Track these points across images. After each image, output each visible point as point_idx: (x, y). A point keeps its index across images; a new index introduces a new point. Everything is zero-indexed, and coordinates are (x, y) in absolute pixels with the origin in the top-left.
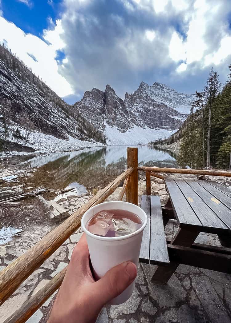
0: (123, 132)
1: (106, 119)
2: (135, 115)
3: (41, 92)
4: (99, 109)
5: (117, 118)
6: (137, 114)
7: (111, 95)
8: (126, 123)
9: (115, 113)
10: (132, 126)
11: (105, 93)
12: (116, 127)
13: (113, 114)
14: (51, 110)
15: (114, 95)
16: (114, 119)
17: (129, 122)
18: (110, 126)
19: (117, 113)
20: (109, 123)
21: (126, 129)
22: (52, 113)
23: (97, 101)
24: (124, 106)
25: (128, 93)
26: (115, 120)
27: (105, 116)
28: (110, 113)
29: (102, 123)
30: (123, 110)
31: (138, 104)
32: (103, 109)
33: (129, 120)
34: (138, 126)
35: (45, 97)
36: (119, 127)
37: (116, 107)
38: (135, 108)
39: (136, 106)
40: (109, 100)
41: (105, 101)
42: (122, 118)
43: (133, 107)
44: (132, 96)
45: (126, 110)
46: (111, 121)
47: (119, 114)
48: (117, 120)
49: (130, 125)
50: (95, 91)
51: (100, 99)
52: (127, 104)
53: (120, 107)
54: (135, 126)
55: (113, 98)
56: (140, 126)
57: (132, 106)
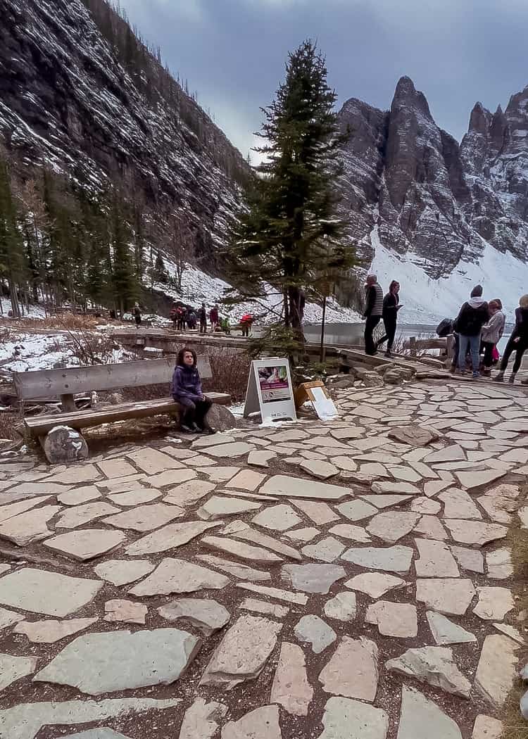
0: (436, 273)
1: (379, 223)
2: (497, 204)
3: (192, 133)
4: (360, 185)
5: (422, 217)
6: (506, 199)
7: (414, 122)
8: (455, 238)
9: (417, 198)
10: (476, 250)
11: (388, 117)
12: (411, 256)
13: (408, 204)
14: (219, 197)
15: (421, 121)
16: (409, 222)
17: (466, 234)
18: (393, 252)
19: (425, 196)
20: (388, 241)
21: (452, 261)
22: (221, 208)
23: (354, 153)
24: (457, 163)
25: (485, 106)
26: (414, 227)
27: (376, 211)
28: (398, 200)
29: (364, 241)
30: (449, 184)
31: (519, 151)
32: (373, 185)
33: (469, 227)
34: (503, 250)
35: (201, 150)
36: (424, 255)
37: (424, 172)
38: (501, 174)
39: (510, 165)
40: (403, 144)
41: (382, 150)
42: (442, 217)
43: (493, 170)
44: (498, 118)
45: (463, 183)
46: (396, 231)
47: (432, 202)
48: (423, 225)
49: (467, 248)
50: (354, 111)
51: (366, 141)
52: (472, 154)
53: (442, 173)
54: (489, 250)
55: (420, 134)
56: (513, 250)
57: (492, 164)
